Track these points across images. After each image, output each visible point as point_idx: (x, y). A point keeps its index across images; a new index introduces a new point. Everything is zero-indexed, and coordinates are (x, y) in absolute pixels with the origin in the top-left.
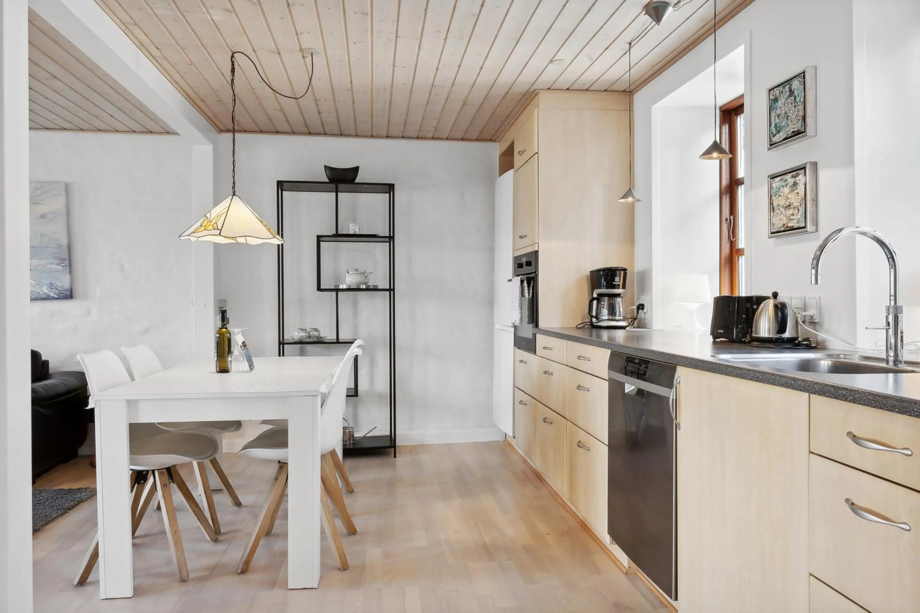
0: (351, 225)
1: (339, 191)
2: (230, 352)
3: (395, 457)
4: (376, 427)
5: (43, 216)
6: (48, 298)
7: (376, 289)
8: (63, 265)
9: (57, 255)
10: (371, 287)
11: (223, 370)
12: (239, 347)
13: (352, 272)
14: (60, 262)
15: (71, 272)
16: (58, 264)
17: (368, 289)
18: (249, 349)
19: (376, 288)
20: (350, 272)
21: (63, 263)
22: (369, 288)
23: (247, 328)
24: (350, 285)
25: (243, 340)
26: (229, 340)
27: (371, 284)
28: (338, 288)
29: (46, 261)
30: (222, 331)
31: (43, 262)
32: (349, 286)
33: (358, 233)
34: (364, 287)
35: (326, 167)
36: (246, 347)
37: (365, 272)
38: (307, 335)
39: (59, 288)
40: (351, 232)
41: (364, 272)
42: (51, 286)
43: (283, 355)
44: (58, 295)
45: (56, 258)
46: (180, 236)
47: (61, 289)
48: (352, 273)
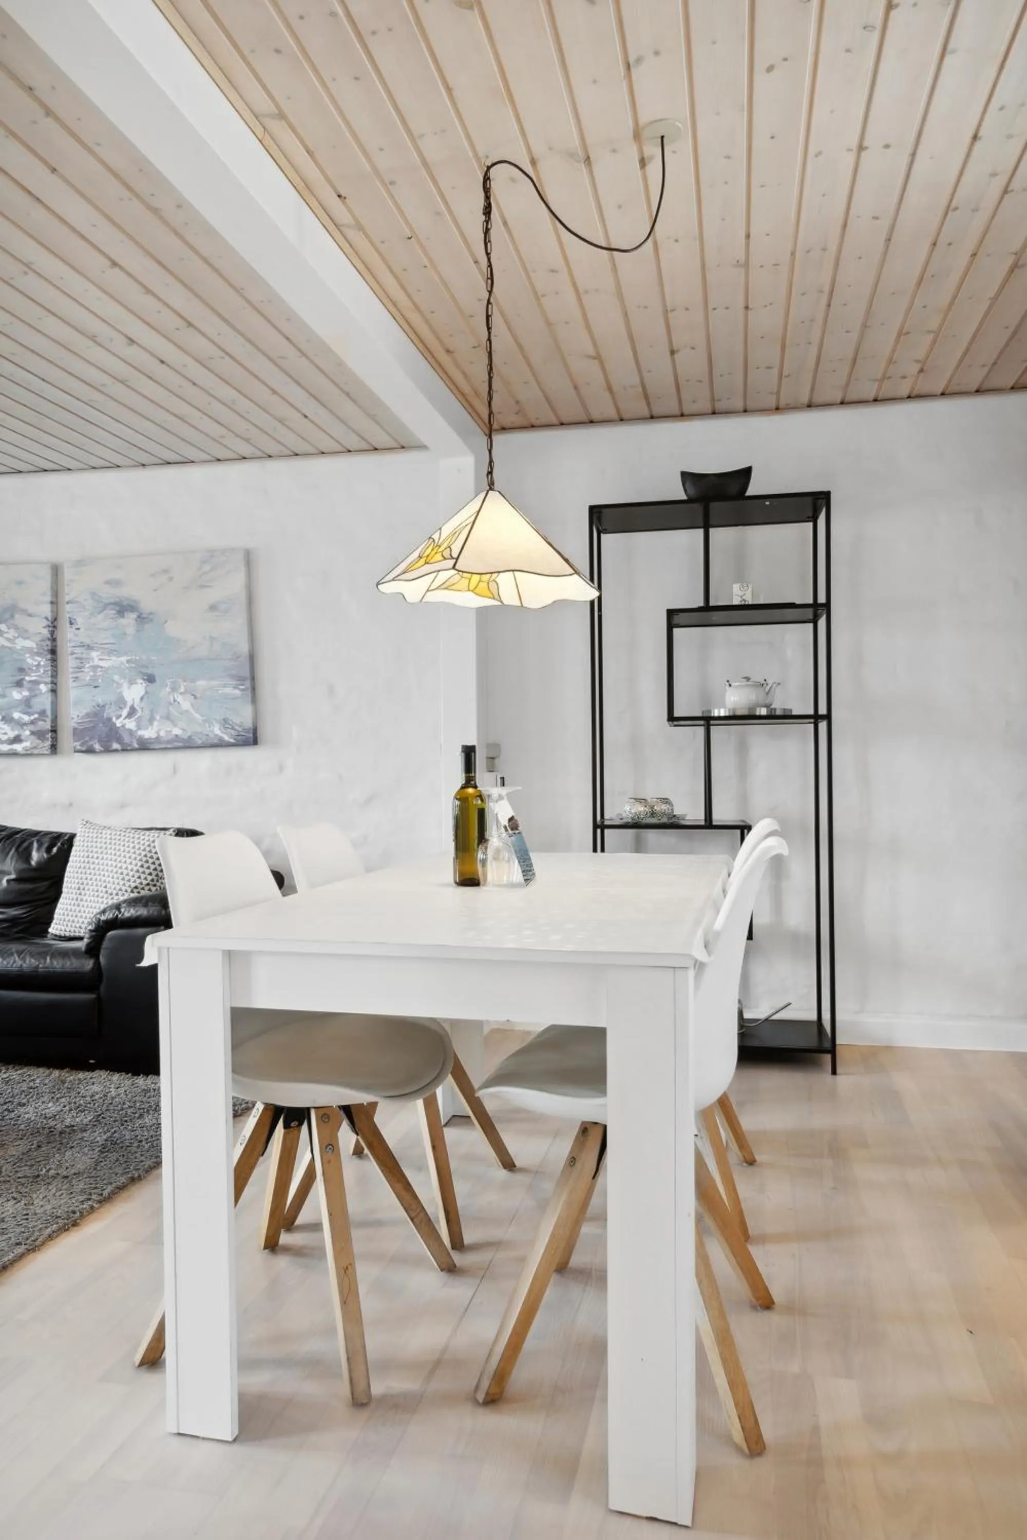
0: (736, 587)
1: (711, 522)
2: (482, 839)
3: (834, 1072)
4: (790, 1004)
5: (213, 608)
6: (220, 745)
7: (788, 717)
8: (243, 687)
9: (234, 672)
10: (778, 713)
11: (469, 881)
12: (503, 830)
13: (738, 684)
14: (238, 682)
15: (254, 700)
16: (236, 687)
17: (772, 717)
18: (524, 834)
19: (788, 713)
20: (733, 684)
21: (242, 685)
22: (773, 714)
23: (520, 788)
24: (734, 710)
25: (510, 813)
26: (481, 813)
27: (779, 706)
28: (709, 715)
29: (218, 682)
30: (467, 793)
31: (214, 683)
32: (731, 711)
33: (750, 601)
34: (764, 712)
35: (684, 475)
36: (517, 829)
37: (765, 683)
38: (647, 810)
39: (237, 728)
40: (736, 601)
41: (763, 682)
42: (225, 723)
43: (603, 850)
44: (235, 739)
45: (233, 677)
46: (378, 584)
47: (240, 729)
48: (739, 686)
